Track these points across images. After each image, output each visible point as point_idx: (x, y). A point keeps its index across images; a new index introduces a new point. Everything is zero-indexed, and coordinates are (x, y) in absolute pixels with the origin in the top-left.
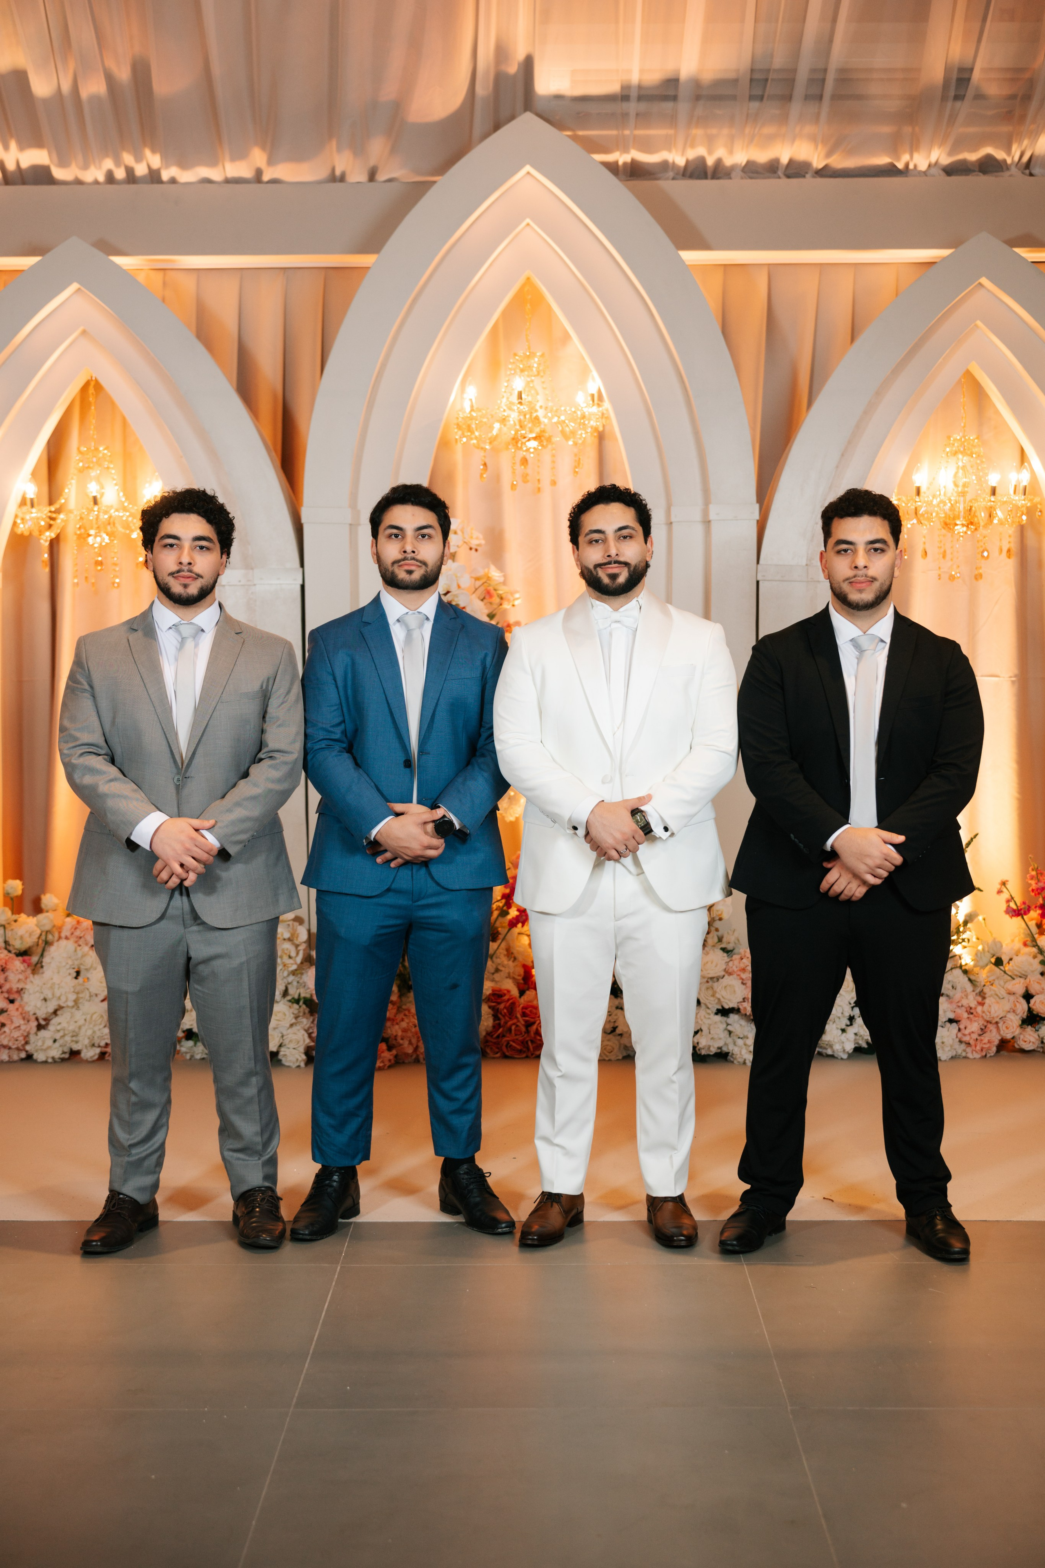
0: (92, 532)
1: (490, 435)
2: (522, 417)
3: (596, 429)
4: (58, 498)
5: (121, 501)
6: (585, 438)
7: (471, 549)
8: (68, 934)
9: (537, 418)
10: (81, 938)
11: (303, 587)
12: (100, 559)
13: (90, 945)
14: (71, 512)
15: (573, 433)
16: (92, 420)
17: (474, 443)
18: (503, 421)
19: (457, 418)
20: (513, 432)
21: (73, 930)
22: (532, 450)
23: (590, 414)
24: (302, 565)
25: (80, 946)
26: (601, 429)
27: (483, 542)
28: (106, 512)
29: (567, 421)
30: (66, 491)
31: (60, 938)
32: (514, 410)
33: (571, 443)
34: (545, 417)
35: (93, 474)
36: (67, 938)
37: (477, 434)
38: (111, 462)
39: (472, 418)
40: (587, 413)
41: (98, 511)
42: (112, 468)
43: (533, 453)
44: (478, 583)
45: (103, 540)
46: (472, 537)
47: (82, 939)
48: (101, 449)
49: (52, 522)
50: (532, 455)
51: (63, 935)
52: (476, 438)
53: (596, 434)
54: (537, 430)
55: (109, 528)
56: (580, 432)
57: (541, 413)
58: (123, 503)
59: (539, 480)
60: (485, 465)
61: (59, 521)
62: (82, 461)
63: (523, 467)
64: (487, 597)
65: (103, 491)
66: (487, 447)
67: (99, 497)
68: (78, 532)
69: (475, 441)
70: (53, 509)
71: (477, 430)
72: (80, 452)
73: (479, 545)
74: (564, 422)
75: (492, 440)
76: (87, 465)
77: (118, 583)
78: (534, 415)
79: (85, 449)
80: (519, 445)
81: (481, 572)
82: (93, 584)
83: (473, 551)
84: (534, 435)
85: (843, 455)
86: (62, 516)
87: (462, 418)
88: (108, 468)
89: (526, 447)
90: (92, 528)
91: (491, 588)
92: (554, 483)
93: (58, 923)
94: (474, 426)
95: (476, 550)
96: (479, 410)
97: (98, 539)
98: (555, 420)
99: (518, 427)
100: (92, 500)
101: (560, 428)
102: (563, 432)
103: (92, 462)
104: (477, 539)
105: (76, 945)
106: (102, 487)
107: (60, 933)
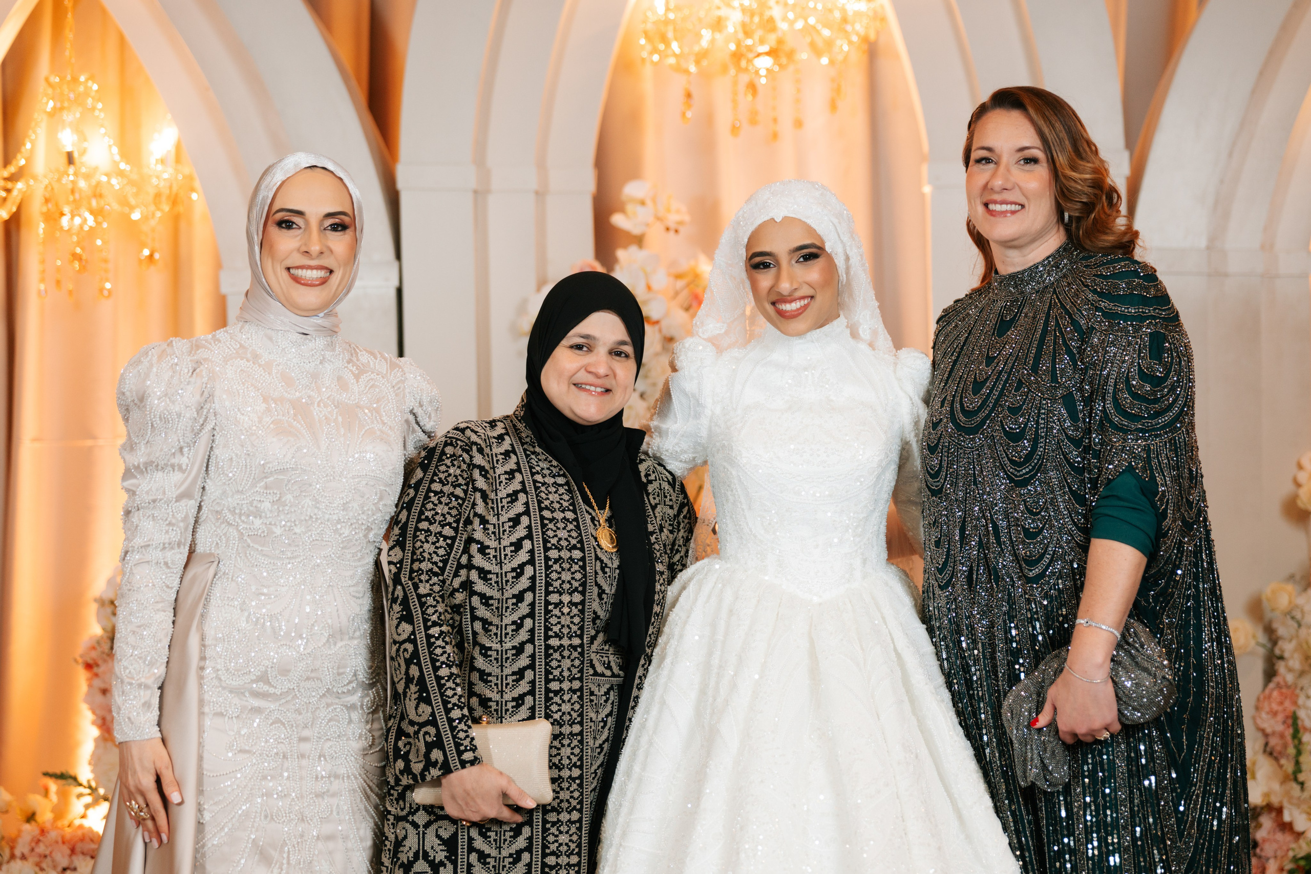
0: (66, 210)
1: (696, 49)
2: (747, 19)
3: (865, 39)
4: (15, 157)
5: (115, 162)
6: (848, 52)
7: (668, 229)
8: (26, 851)
9: (771, 20)
10: (45, 856)
11: (399, 292)
12: (78, 250)
13: (60, 869)
14: (35, 178)
15: (829, 44)
16: (69, 35)
17: (671, 66)
18: (718, 25)
19: (645, 22)
20: (733, 47)
21: (33, 844)
22: (763, 72)
23: (858, 14)
24: (398, 256)
25: (42, 869)
26: (872, 37)
27: (687, 218)
28: (87, 177)
29: (819, 27)
30: (28, 146)
31: (13, 857)
32: (734, 8)
33: (825, 61)
34: (785, 18)
35: (68, 117)
36: (23, 857)
37: (675, 46)
38: (99, 100)
39: (667, 22)
40: (850, 13)
41: (75, 174)
42: (100, 110)
43: (766, 76)
44: (680, 284)
45: (85, 220)
46: (668, 210)
47: (49, 859)
48: (82, 79)
49: (4, 194)
50: (763, 81)
51: (18, 852)
52: (675, 55)
53: (865, 47)
54: (772, 39)
55: (94, 203)
56: (839, 42)
57: (776, 12)
58: (116, 164)
59: (775, 120)
60: (689, 95)
61: (15, 193)
62: (53, 99)
63: (750, 98)
64: (695, 304)
65: (85, 145)
66: (693, 69)
67: (76, 155)
68: (45, 209)
69: (672, 61)
70: (6, 174)
71: (676, 39)
72: (50, 84)
73: (681, 223)
74: (814, 27)
75: (700, 57)
76: (58, 105)
77: (109, 291)
78: (767, 14)
79: (57, 80)
80: (743, 63)
81: (684, 265)
82: (70, 292)
83: (672, 233)
84: (765, 48)
85: (1261, 73)
86: (20, 185)
87: (654, 23)
88: (93, 109)
89: (753, 65)
90: (68, 203)
91: (699, 291)
92: (798, 124)
93: (11, 832)
94: (670, 35)
95: (676, 231)
96: (678, 8)
97: (77, 221)
98: (799, 25)
99: (741, 35)
100: (64, 160)
101: (808, 40)
102: (813, 45)
103: (69, 99)
104: (679, 213)
105: (37, 869)
106: (85, 140)
107: (12, 848)
